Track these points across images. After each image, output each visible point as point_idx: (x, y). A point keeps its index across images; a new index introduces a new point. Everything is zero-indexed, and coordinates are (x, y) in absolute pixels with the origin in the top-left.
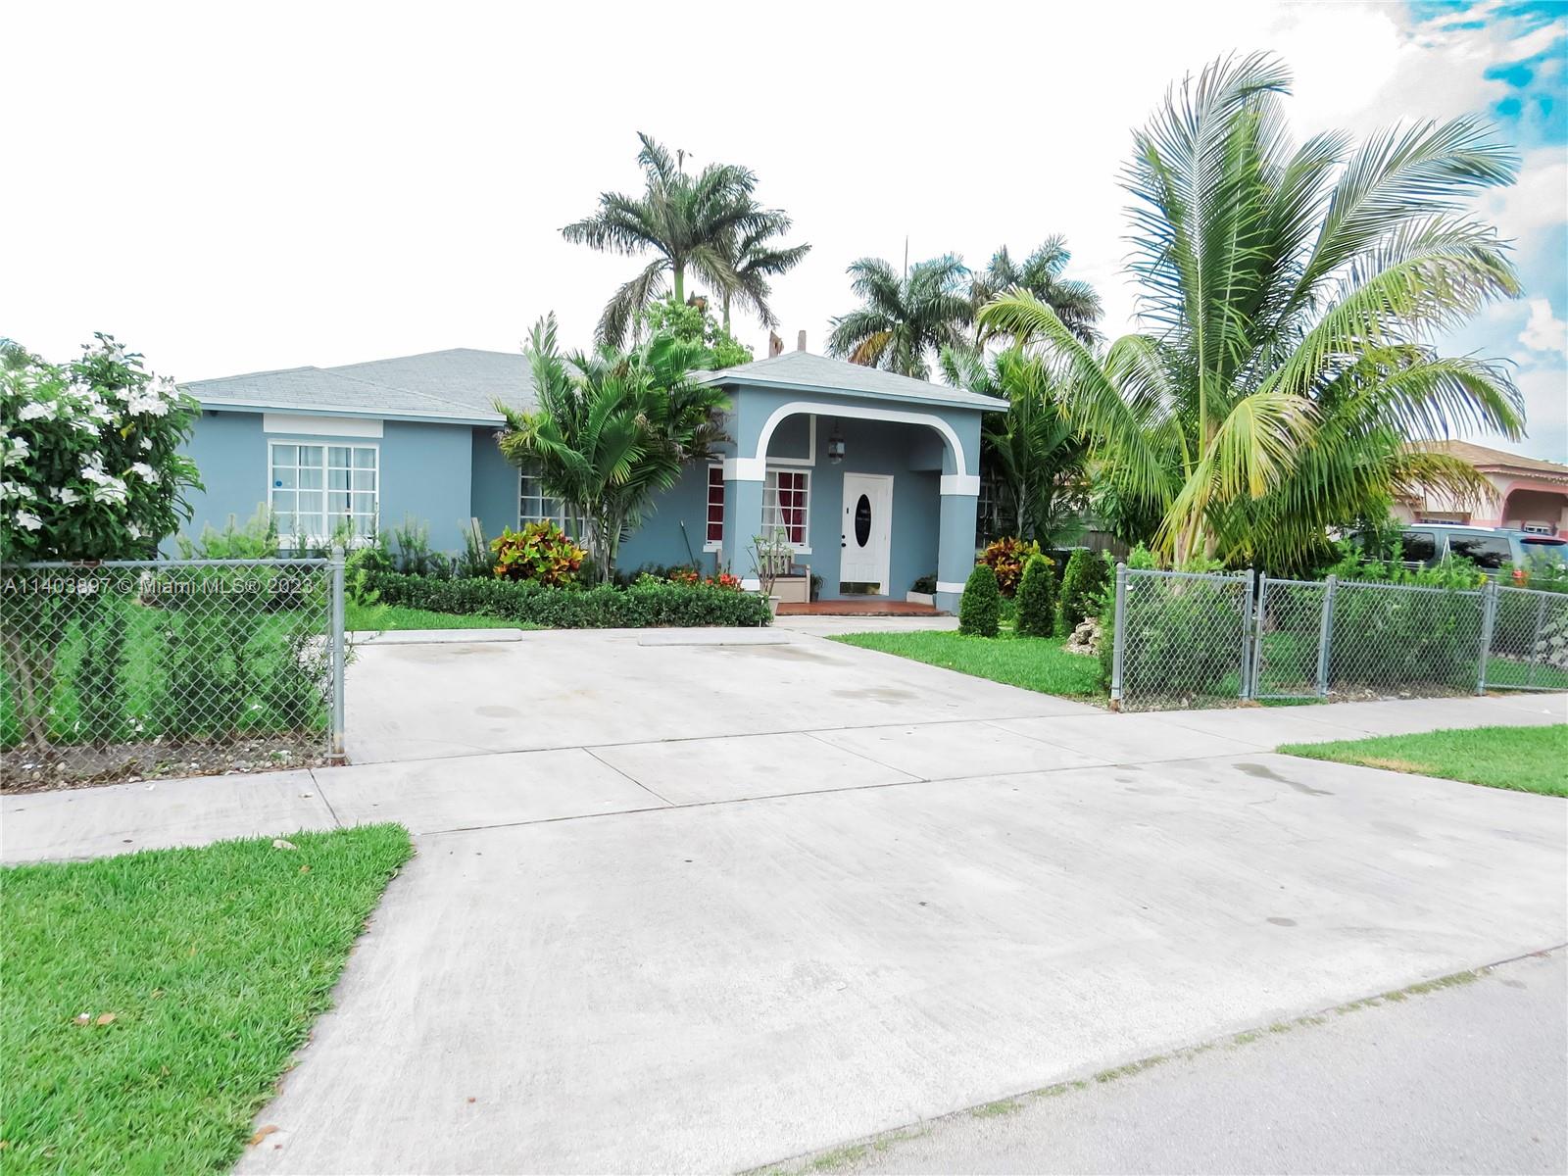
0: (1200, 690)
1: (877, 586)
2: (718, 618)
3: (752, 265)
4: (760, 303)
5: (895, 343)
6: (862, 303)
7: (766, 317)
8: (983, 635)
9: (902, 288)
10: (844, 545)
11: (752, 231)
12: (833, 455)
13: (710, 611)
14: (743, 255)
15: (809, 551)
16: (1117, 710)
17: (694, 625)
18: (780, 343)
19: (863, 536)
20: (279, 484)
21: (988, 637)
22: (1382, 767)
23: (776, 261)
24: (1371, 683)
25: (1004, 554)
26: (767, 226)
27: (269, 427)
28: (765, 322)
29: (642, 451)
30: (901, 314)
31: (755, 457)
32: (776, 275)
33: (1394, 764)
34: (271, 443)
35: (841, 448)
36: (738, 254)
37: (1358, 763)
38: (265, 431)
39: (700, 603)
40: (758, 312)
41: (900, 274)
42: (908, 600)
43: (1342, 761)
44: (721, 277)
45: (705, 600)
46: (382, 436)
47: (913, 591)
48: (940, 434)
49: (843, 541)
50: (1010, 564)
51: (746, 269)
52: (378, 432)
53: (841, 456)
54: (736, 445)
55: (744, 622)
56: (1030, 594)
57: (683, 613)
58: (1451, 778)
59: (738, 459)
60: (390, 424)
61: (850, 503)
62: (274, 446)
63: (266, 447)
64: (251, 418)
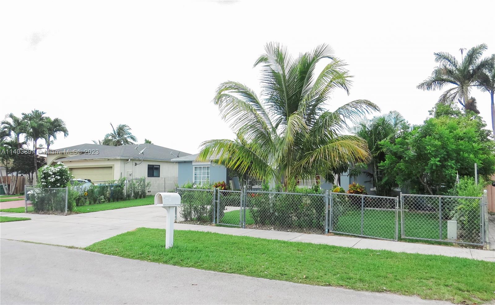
20: (195, 175)
27: (193, 164)
52: (210, 163)
62: (195, 167)
63: (193, 167)
64: (191, 162)
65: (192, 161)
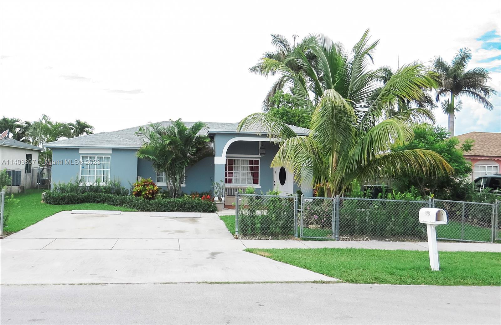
2: (196, 209)
10: (275, 185)
13: (193, 207)
15: (260, 187)
16: (237, 238)
19: (282, 182)
20: (83, 168)
27: (80, 152)
31: (222, 156)
34: (81, 156)
38: (80, 153)
46: (111, 153)
52: (110, 152)
54: (215, 152)
60: (114, 150)
61: (277, 170)
62: (82, 157)
63: (80, 156)
64: (77, 149)
65: (79, 148)
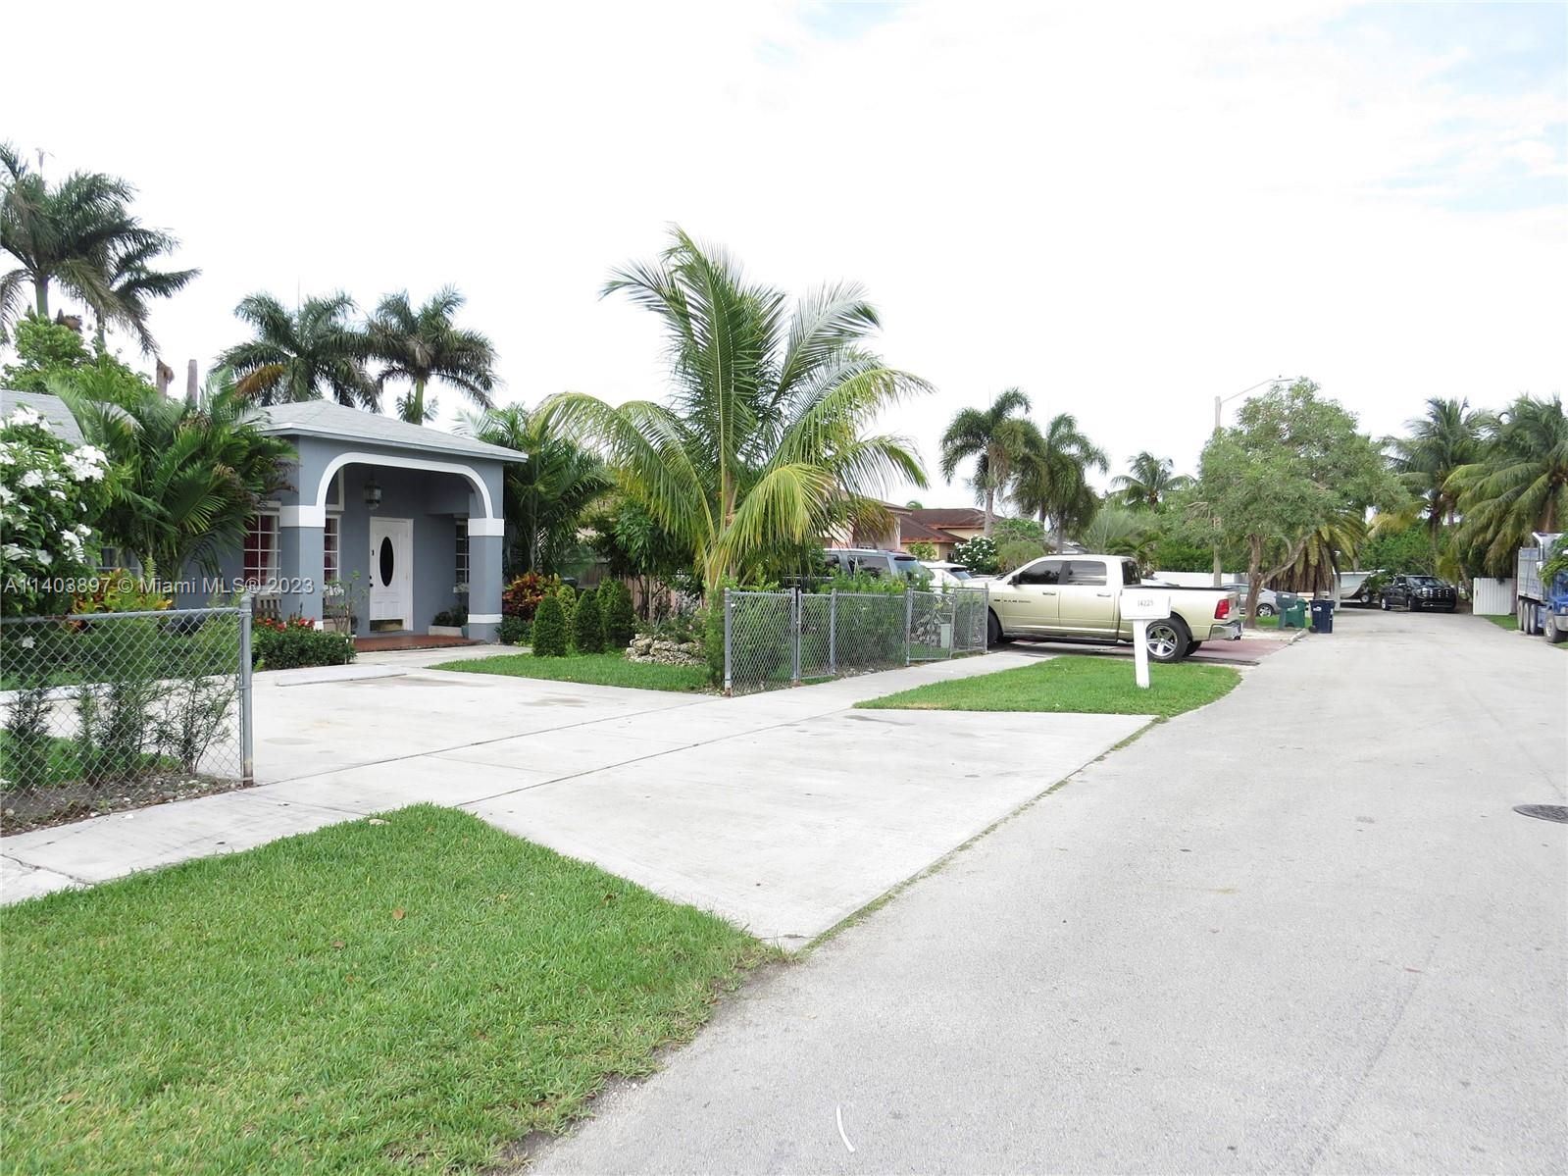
0: (765, 678)
1: (400, 622)
3: (132, 286)
4: (141, 328)
5: (290, 378)
6: (250, 333)
7: (146, 342)
8: (556, 655)
9: (295, 321)
10: (371, 585)
11: (132, 246)
12: (371, 502)
14: (120, 273)
15: (341, 592)
16: (729, 695)
17: (289, 667)
18: (169, 373)
19: (387, 577)
21: (560, 656)
22: (919, 708)
23: (162, 284)
24: (852, 664)
25: (529, 587)
26: (149, 244)
28: (145, 348)
29: (222, 502)
30: (295, 348)
31: (315, 504)
32: (161, 298)
33: (925, 706)
35: (378, 494)
36: (114, 271)
37: (905, 708)
39: (294, 646)
40: (138, 335)
41: (292, 305)
42: (430, 633)
43: (895, 708)
44: (100, 296)
45: (298, 643)
47: (434, 625)
48: (469, 481)
49: (371, 581)
50: (538, 595)
51: (121, 289)
53: (378, 502)
54: (298, 493)
55: (335, 661)
56: (586, 618)
57: (277, 656)
58: (957, 709)
59: (300, 506)
61: (376, 546)
